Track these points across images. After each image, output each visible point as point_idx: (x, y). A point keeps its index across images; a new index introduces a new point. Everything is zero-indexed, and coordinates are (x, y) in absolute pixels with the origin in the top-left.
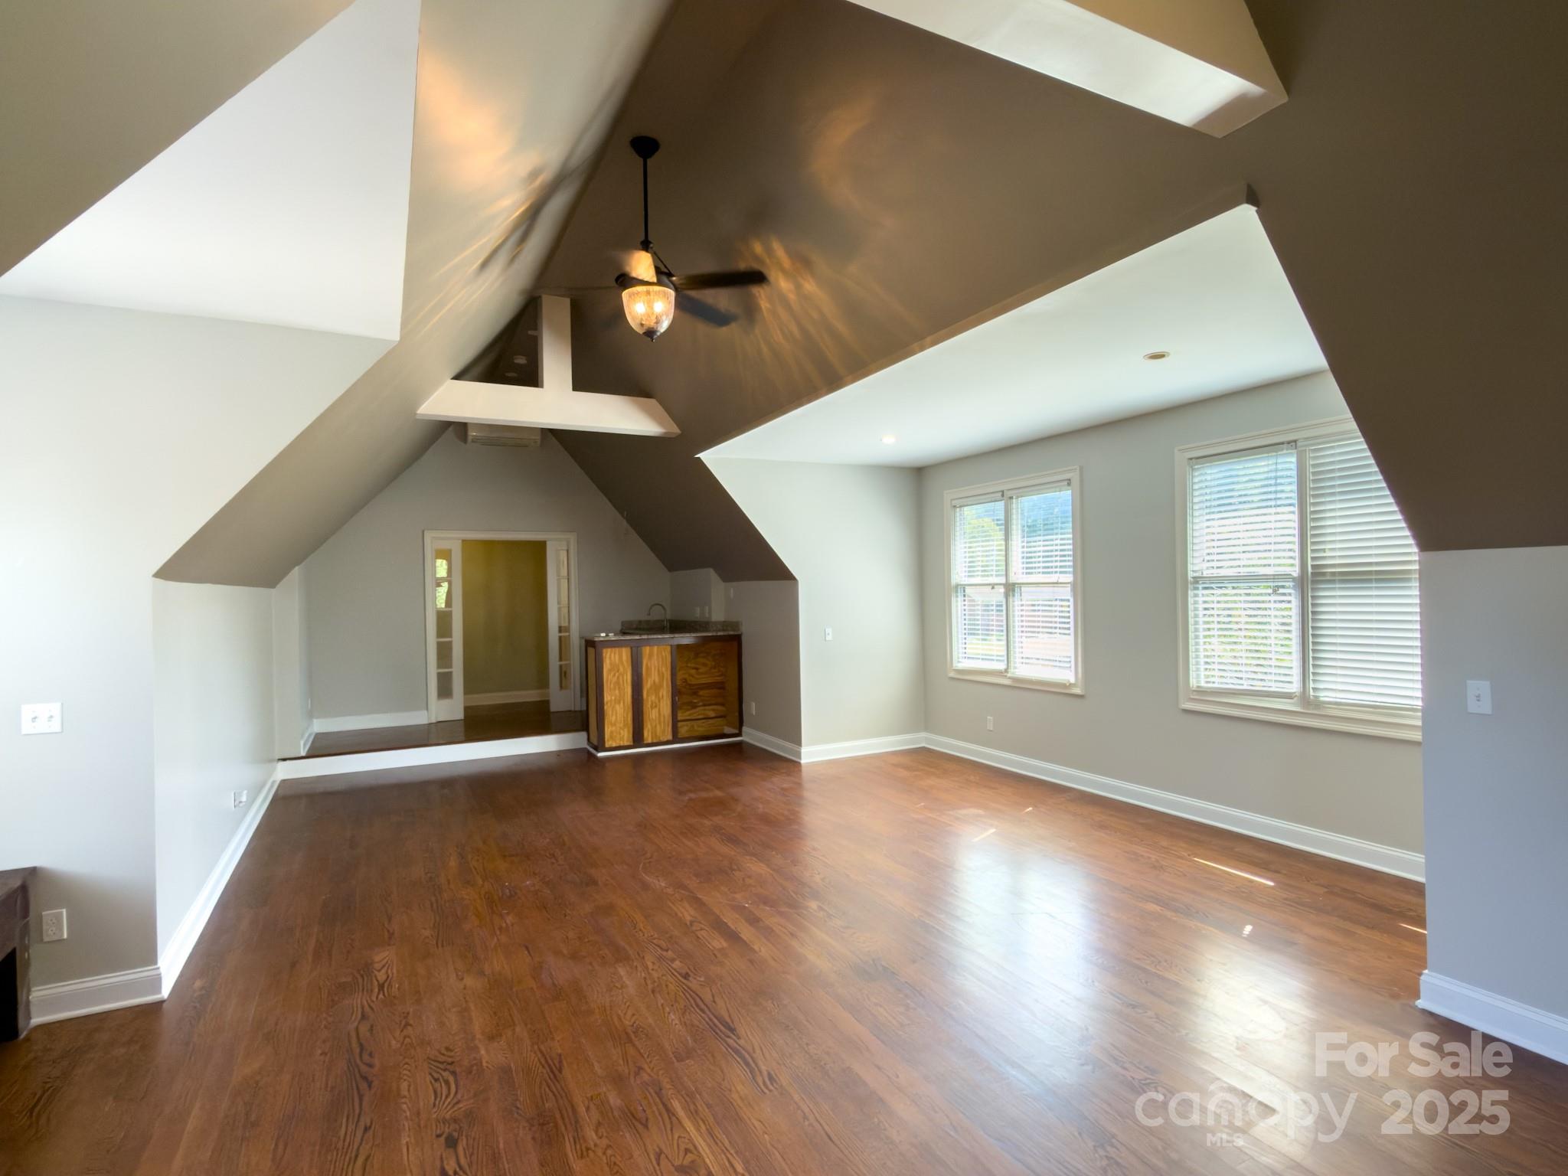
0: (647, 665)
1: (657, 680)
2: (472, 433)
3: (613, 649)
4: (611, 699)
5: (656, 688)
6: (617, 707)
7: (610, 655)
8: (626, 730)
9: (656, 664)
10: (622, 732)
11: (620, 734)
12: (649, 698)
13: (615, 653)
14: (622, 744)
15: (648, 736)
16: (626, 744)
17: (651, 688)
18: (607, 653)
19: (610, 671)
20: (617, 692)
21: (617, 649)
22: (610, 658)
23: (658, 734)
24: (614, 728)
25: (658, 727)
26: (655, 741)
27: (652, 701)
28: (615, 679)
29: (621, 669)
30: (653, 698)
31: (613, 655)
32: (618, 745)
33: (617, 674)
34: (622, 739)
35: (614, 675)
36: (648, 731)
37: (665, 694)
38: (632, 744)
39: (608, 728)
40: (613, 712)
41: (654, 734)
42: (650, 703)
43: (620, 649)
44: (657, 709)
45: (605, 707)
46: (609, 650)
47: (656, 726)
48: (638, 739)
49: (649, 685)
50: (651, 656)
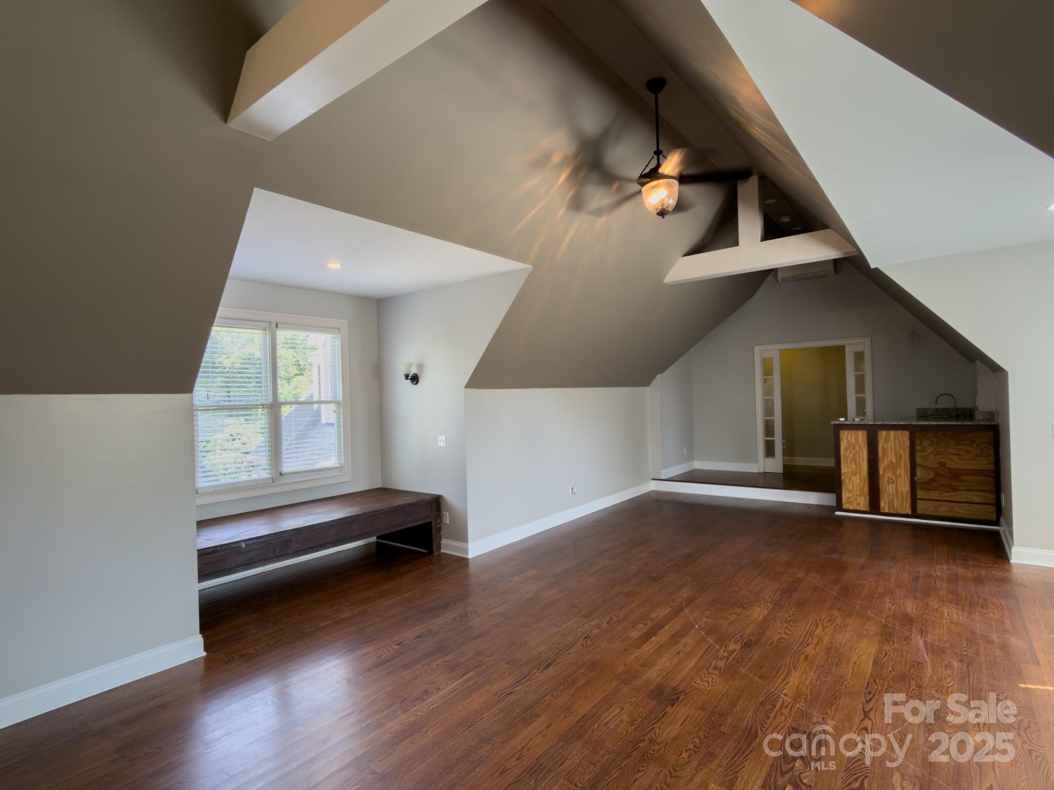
0: (883, 447)
1: (894, 460)
2: (780, 276)
3: (850, 432)
4: (848, 471)
5: (893, 467)
6: (854, 478)
7: (847, 436)
8: (862, 498)
9: (893, 446)
10: (858, 498)
11: (857, 500)
12: (885, 475)
13: (852, 435)
14: (858, 508)
15: (884, 505)
16: (862, 509)
17: (888, 466)
18: (844, 434)
19: (846, 449)
20: (854, 466)
21: (854, 431)
22: (847, 438)
23: (896, 507)
24: (851, 495)
25: (895, 501)
26: (892, 512)
27: (889, 478)
28: (851, 456)
29: (858, 448)
30: (890, 475)
31: (849, 436)
32: (855, 509)
33: (853, 452)
34: (859, 504)
35: (851, 452)
36: (885, 502)
37: (903, 472)
38: (868, 510)
39: (845, 494)
40: (849, 482)
41: (891, 504)
42: (886, 479)
43: (857, 432)
44: (894, 486)
45: (843, 477)
46: (846, 432)
47: (893, 500)
48: (874, 506)
49: (885, 463)
50: (887, 440)
